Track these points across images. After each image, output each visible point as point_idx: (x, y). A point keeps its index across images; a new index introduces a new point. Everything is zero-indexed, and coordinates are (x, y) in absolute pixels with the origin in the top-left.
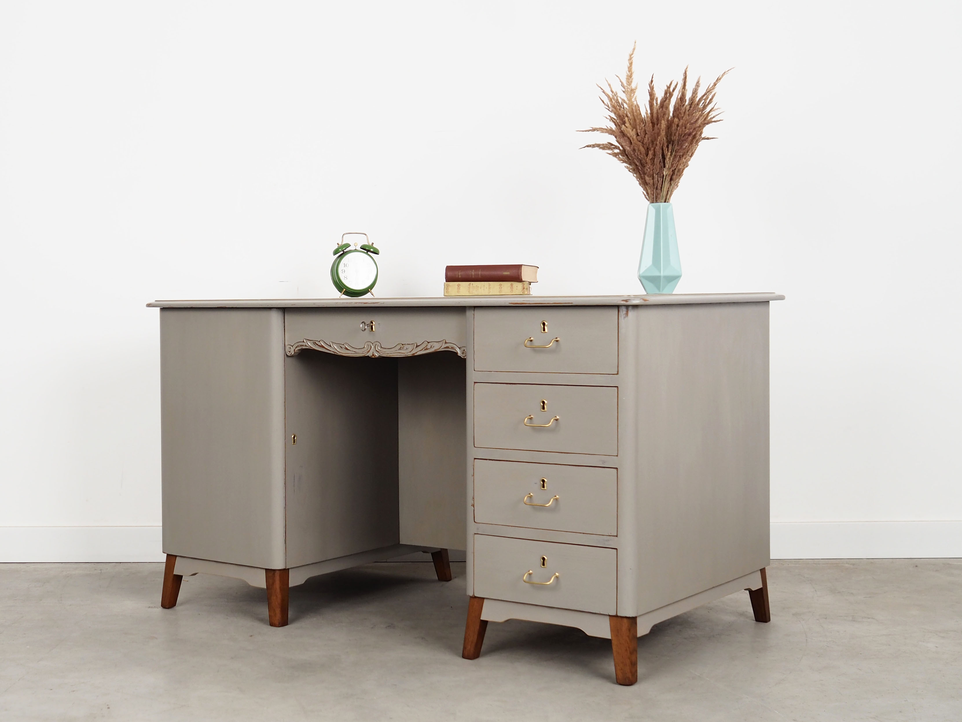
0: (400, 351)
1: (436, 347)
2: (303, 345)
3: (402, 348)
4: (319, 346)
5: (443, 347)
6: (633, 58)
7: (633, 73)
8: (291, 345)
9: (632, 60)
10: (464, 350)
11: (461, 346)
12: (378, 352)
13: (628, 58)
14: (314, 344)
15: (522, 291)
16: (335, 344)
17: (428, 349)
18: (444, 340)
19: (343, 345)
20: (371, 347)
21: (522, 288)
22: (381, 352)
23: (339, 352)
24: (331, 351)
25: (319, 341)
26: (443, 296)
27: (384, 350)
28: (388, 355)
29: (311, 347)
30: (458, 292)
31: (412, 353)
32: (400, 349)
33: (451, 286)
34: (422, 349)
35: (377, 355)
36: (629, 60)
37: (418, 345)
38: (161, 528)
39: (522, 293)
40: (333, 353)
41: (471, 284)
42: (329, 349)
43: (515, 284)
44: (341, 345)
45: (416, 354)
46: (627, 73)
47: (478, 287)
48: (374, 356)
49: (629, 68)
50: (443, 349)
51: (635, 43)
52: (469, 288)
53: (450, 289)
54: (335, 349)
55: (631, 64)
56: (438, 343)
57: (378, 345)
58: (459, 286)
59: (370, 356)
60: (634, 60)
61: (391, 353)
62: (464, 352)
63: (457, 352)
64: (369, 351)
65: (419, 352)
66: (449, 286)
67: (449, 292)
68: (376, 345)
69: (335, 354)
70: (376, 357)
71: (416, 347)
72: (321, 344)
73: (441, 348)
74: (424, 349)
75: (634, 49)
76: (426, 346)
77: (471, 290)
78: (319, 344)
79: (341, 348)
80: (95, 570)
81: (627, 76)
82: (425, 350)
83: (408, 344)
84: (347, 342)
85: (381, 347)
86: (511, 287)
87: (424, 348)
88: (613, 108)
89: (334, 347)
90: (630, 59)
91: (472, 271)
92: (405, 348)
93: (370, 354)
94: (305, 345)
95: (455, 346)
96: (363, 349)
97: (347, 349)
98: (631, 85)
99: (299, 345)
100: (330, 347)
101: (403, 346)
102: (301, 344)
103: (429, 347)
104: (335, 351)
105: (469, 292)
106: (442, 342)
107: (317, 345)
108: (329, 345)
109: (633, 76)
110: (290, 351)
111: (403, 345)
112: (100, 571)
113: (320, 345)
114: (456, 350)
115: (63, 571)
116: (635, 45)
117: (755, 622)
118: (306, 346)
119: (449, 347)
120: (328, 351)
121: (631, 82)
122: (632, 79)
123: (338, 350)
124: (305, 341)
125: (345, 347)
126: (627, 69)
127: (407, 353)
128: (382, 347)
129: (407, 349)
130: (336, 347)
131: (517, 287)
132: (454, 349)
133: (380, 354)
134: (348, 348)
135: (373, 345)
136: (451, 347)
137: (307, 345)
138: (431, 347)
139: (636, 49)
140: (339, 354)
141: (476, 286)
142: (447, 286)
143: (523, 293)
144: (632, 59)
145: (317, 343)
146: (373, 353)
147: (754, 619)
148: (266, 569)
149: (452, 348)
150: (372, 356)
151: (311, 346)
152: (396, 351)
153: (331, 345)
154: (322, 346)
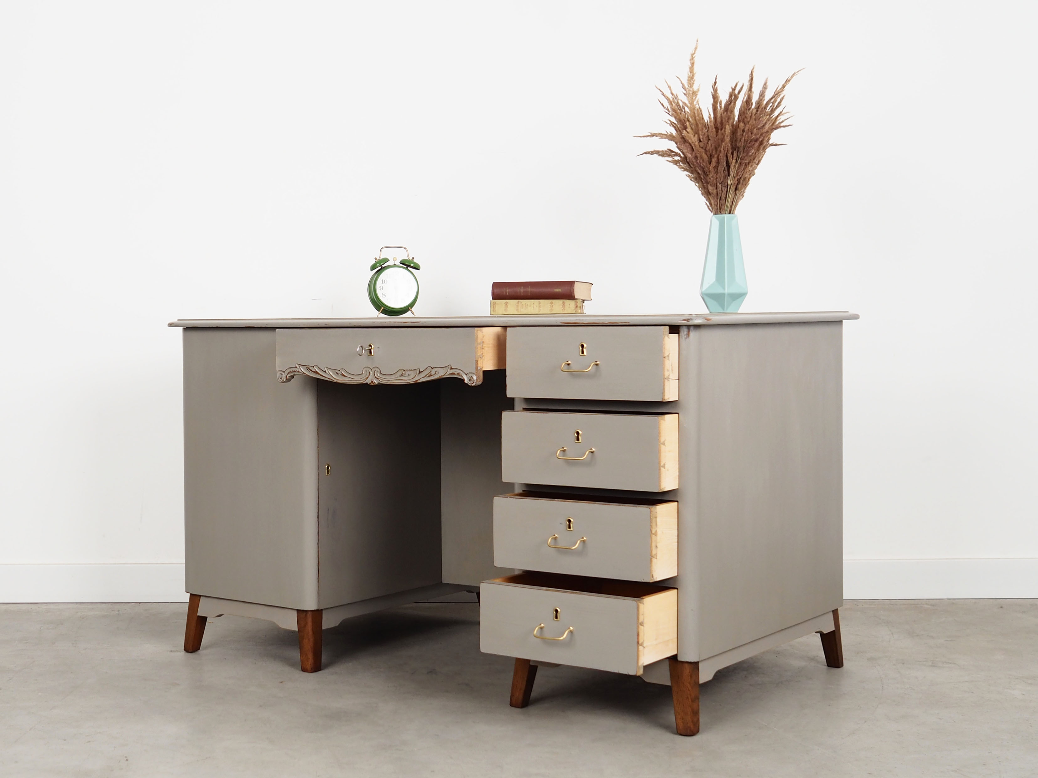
0: (401, 378)
1: (441, 374)
3: (403, 375)
4: (313, 371)
5: (448, 373)
6: (695, 58)
7: (695, 73)
9: (694, 60)
10: (471, 377)
11: (468, 373)
12: (378, 379)
13: (689, 57)
14: (308, 369)
15: (575, 310)
16: (331, 370)
17: (432, 375)
18: (449, 365)
19: (340, 370)
20: (370, 373)
21: (575, 307)
22: (380, 379)
23: (335, 379)
24: (326, 377)
25: (313, 367)
26: (490, 315)
27: (384, 377)
28: (389, 383)
30: (506, 310)
31: (414, 380)
32: (401, 376)
33: (497, 304)
34: (426, 376)
35: (376, 382)
36: (690, 60)
37: (421, 371)
38: (185, 565)
39: (574, 312)
40: (329, 380)
41: (520, 302)
42: (324, 375)
43: (567, 302)
44: (337, 371)
45: (418, 381)
46: (688, 74)
47: (527, 305)
48: (373, 383)
49: (690, 68)
50: (448, 375)
51: (697, 41)
52: (518, 306)
53: (496, 307)
54: (331, 375)
55: (693, 64)
56: (442, 369)
57: (377, 371)
58: (506, 304)
59: (368, 383)
60: (696, 59)
61: (391, 380)
62: (472, 379)
63: (464, 379)
64: (368, 377)
65: (422, 378)
66: (496, 304)
67: (495, 311)
68: (375, 371)
69: (331, 380)
70: (375, 384)
71: (419, 373)
73: (446, 374)
74: (427, 376)
75: (696, 48)
76: (430, 372)
77: (520, 308)
78: (312, 370)
79: (337, 374)
80: (113, 611)
81: (689, 77)
82: (429, 376)
83: (410, 370)
84: (343, 368)
85: (381, 373)
86: (562, 305)
87: (428, 374)
88: (673, 112)
89: (329, 373)
90: (692, 58)
91: (521, 288)
92: (407, 374)
93: (368, 381)
94: (297, 370)
95: (462, 372)
96: (362, 375)
97: (344, 376)
98: (692, 87)
100: (325, 373)
101: (405, 372)
102: (293, 370)
103: (433, 373)
104: (330, 378)
105: (517, 310)
106: (447, 367)
107: (311, 370)
108: (324, 371)
109: (695, 78)
110: (281, 377)
111: (404, 370)
112: (118, 612)
113: (314, 370)
114: (462, 377)
115: (77, 612)
116: (697, 44)
117: (827, 667)
118: (298, 372)
119: (455, 373)
120: (323, 377)
121: (693, 84)
122: (694, 80)
123: (334, 376)
124: (297, 366)
125: (341, 373)
126: (688, 70)
127: (409, 380)
129: (409, 375)
130: (331, 373)
131: (569, 305)
132: (460, 375)
133: (379, 381)
134: (345, 374)
135: (372, 371)
136: (457, 373)
137: (300, 371)
138: (435, 373)
139: (698, 48)
140: (335, 381)
141: (525, 304)
142: (494, 304)
143: (576, 311)
144: (694, 59)
145: (311, 368)
146: (372, 380)
147: (826, 664)
148: (297, 610)
149: (459, 374)
150: (371, 383)
151: (305, 372)
152: (397, 377)
153: (327, 371)
154: (317, 371)
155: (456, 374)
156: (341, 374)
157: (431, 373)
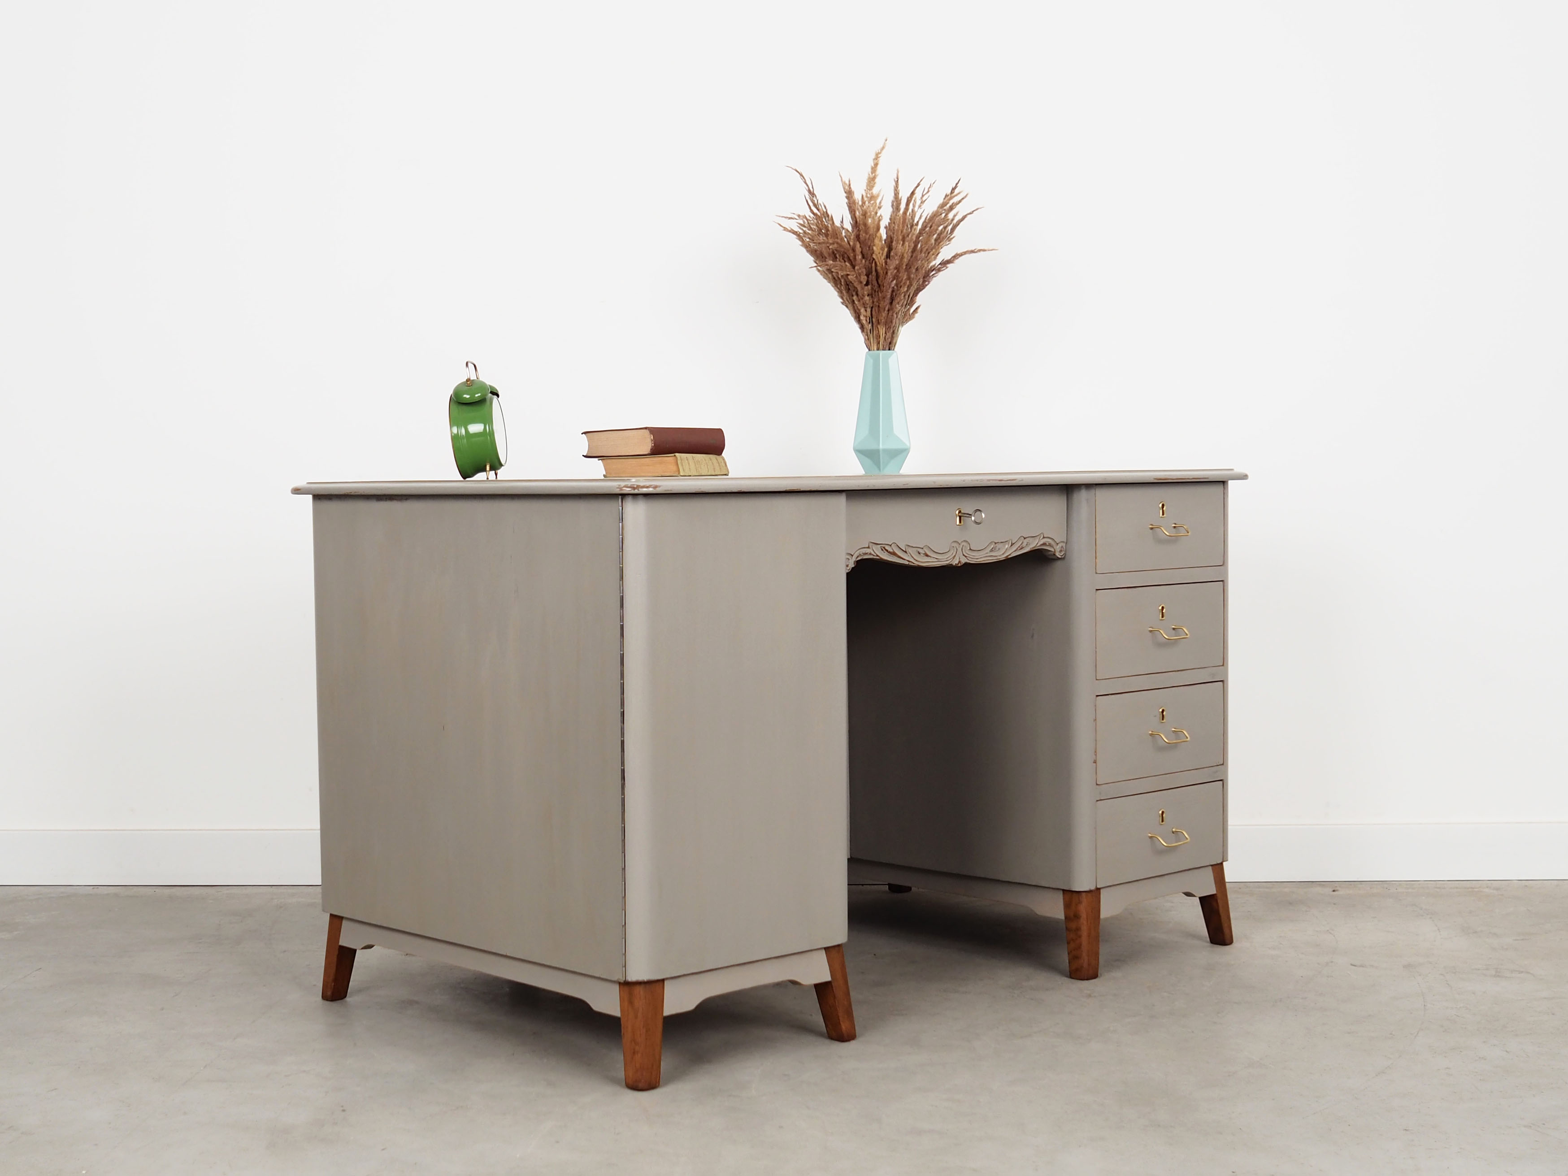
1: (1034, 547)
2: (867, 553)
3: (994, 549)
4: (889, 552)
5: (1039, 544)
6: (881, 158)
7: (877, 175)
8: (851, 554)
9: (878, 161)
10: (1062, 547)
11: (1059, 542)
12: (966, 557)
13: (874, 156)
14: (882, 550)
17: (1024, 547)
19: (922, 548)
20: (957, 550)
22: (969, 557)
23: (916, 561)
24: (905, 560)
25: (890, 545)
27: (973, 553)
29: (877, 556)
31: (1006, 555)
32: (992, 551)
34: (1017, 549)
35: (964, 561)
36: (874, 159)
37: (1013, 542)
40: (908, 563)
42: (902, 556)
44: (919, 550)
45: (1008, 558)
48: (958, 563)
49: (872, 168)
50: (1038, 546)
51: (887, 139)
54: (912, 556)
55: (876, 165)
56: (1034, 538)
57: (966, 546)
60: (881, 161)
61: (981, 558)
62: (1062, 549)
63: (1055, 550)
64: (955, 559)
65: (1012, 556)
68: (963, 546)
69: (911, 564)
70: (963, 564)
71: (1011, 545)
72: (892, 549)
73: (1038, 545)
74: (1019, 548)
75: (883, 148)
76: (1021, 544)
78: (889, 550)
79: (919, 553)
81: (870, 177)
82: (1020, 549)
83: (1001, 542)
85: (970, 549)
87: (1019, 547)
89: (910, 554)
92: (997, 549)
93: (955, 562)
94: (869, 552)
95: (1053, 542)
96: (947, 553)
97: (926, 555)
99: (861, 553)
100: (905, 554)
102: (864, 552)
103: (1024, 545)
104: (911, 560)
107: (887, 551)
108: (904, 550)
109: (877, 179)
110: (847, 564)
111: (995, 546)
113: (891, 551)
114: (1051, 548)
116: (886, 142)
118: (870, 554)
119: (1046, 543)
120: (901, 560)
121: (873, 186)
122: (875, 182)
123: (915, 557)
125: (924, 552)
126: (870, 170)
127: (998, 558)
128: (972, 548)
129: (999, 549)
130: (912, 553)
133: (967, 561)
134: (929, 554)
135: (959, 548)
137: (873, 553)
138: (1029, 546)
139: (886, 148)
140: (916, 563)
144: (878, 159)
145: (886, 547)
146: (960, 559)
149: (1050, 545)
151: (878, 554)
152: (987, 553)
153: (907, 551)
154: (894, 552)
155: (1048, 544)
156: (923, 554)
157: (1023, 544)
